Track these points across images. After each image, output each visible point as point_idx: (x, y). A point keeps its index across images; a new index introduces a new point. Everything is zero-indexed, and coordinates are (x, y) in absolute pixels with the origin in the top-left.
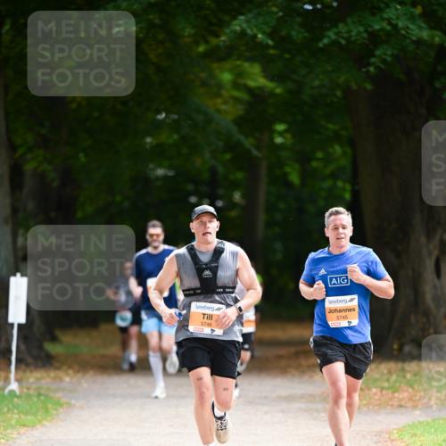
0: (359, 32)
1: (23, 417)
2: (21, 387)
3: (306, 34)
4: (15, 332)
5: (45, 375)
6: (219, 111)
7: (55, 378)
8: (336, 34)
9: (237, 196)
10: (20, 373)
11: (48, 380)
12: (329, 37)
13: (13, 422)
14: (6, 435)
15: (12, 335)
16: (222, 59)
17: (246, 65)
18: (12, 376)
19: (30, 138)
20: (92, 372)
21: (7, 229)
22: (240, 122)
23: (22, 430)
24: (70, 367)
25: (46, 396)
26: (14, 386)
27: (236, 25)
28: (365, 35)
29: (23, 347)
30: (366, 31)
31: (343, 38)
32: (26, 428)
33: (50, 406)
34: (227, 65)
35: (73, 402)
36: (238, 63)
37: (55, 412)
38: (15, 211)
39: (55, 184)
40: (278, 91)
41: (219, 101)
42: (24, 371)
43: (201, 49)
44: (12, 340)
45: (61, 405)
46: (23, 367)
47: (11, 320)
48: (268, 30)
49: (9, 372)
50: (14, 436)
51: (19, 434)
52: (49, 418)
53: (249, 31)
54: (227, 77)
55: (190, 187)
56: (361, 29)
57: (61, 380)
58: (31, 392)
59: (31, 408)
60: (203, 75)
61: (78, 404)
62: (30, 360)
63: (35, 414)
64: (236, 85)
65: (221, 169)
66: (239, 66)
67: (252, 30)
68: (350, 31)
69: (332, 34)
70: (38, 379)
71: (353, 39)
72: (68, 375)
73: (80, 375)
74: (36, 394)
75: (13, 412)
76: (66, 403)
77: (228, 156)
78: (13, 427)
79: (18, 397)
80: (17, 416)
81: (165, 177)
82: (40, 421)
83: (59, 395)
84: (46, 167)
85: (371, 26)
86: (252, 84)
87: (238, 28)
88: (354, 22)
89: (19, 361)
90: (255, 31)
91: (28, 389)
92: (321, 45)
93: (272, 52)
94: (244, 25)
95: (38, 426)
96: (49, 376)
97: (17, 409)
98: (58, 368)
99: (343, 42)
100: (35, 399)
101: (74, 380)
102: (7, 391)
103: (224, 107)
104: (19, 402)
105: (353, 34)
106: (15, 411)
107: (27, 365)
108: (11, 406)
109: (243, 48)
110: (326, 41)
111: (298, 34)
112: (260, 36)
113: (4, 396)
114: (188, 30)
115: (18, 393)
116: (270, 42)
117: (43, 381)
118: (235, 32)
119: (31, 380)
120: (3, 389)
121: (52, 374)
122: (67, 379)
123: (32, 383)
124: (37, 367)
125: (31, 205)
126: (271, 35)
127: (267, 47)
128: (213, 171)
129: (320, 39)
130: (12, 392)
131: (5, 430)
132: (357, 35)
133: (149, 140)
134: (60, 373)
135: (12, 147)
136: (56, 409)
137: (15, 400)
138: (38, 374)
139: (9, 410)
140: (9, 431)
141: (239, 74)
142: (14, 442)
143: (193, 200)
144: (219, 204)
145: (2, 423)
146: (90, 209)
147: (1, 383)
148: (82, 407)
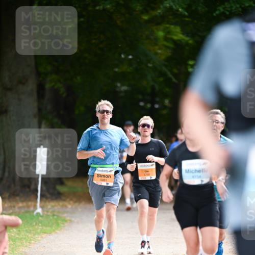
0: (237, 8)
1: (44, 228)
2: (43, 211)
3: (206, 9)
4: (40, 179)
5: (57, 204)
6: (156, 54)
7: (62, 206)
8: (224, 9)
9: (167, 102)
10: (43, 203)
11: (59, 207)
12: (219, 10)
13: (39, 231)
14: (34, 238)
15: (38, 181)
16: (158, 24)
17: (172, 26)
18: (38, 204)
19: (49, 68)
20: (83, 203)
21: (36, 121)
22: (168, 59)
23: (44, 236)
24: (71, 200)
25: (58, 216)
26: (39, 210)
27: (167, 3)
28: (240, 9)
29: (44, 188)
30: (241, 7)
31: (228, 11)
32: (45, 235)
33: (59, 222)
34: (162, 27)
35: (73, 219)
36: (167, 26)
38: (40, 110)
39: (64, 95)
40: (191, 42)
41: (157, 47)
42: (45, 202)
43: (146, 17)
44: (38, 184)
45: (66, 221)
46: (44, 199)
48: (185, 6)
49: (37, 202)
50: (39, 239)
51: (42, 237)
52: (59, 229)
53: (174, 7)
54: (161, 34)
55: (140, 97)
56: (238, 6)
57: (66, 207)
58: (49, 214)
59: (49, 223)
60: (147, 33)
61: (76, 221)
62: (48, 196)
63: (51, 226)
64: (166, 39)
65: (157, 88)
66: (167, 28)
67: (176, 7)
68: (232, 7)
69: (221, 9)
70: (53, 207)
71: (233, 11)
72: (70, 204)
73: (77, 204)
74: (51, 215)
76: (69, 220)
77: (161, 79)
78: (39, 234)
79: (42, 216)
80: (41, 227)
81: (125, 92)
82: (54, 231)
83: (65, 215)
84: (59, 85)
85: (243, 4)
86: (175, 38)
87: (168, 5)
88: (234, 2)
89: (42, 196)
90: (178, 7)
91: (47, 212)
92: (215, 15)
93: (187, 19)
94: (172, 4)
96: (59, 204)
97: (41, 223)
98: (64, 200)
99: (228, 13)
100: (51, 218)
101: (74, 207)
102: (35, 213)
103: (159, 51)
104: (42, 219)
105: (233, 8)
106: (40, 225)
107: (47, 198)
108: (37, 222)
109: (171, 17)
110: (218, 12)
111: (201, 9)
112: (180, 10)
113: (33, 216)
114: (138, 7)
115: (41, 214)
116: (186, 14)
117: (56, 208)
118: (165, 7)
119: (49, 207)
120: (33, 212)
121: (61, 203)
122: (70, 206)
123: (50, 209)
124: (52, 199)
125: (49, 107)
126: (186, 10)
127: (184, 16)
128: (153, 88)
129: (215, 10)
130: (38, 214)
131: (34, 235)
132: (235, 9)
133: (117, 70)
134: (66, 203)
135: (38, 74)
136: (63, 224)
137: (40, 218)
138: (53, 203)
139: (36, 224)
140: (37, 236)
141: (169, 32)
142: (39, 242)
143: (142, 104)
144: (157, 106)
145: (32, 232)
146: (82, 109)
147: (32, 209)
148: (78, 223)
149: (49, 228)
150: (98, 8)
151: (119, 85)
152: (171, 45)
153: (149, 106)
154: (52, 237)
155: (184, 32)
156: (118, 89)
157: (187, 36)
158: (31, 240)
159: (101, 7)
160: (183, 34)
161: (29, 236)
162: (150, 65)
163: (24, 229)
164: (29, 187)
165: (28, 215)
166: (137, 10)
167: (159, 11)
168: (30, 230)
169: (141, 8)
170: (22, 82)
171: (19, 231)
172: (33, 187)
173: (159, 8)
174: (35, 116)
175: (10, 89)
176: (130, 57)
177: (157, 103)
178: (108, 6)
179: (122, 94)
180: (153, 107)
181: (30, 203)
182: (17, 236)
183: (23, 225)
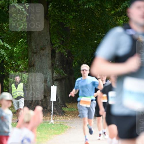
1: (55, 131)
2: (54, 121)
5: (62, 118)
7: (65, 119)
10: (54, 117)
13: (52, 133)
18: (52, 118)
19: (58, 41)
21: (50, 71)
24: (70, 115)
25: (63, 125)
26: (52, 121)
27: (124, 4)
29: (55, 109)
32: (56, 135)
33: (64, 128)
34: (121, 17)
35: (71, 126)
37: (65, 130)
38: (53, 65)
43: (113, 12)
44: (52, 107)
46: (55, 115)
47: (51, 100)
51: (54, 137)
52: (64, 132)
54: (121, 22)
59: (58, 129)
61: (73, 127)
63: (59, 131)
66: (125, 18)
73: (73, 118)
74: (59, 124)
75: (52, 130)
76: (69, 127)
79: (54, 125)
80: (53, 131)
82: (61, 133)
83: (67, 124)
89: (54, 113)
91: (57, 122)
100: (59, 126)
104: (54, 127)
106: (53, 129)
107: (57, 115)
113: (49, 124)
117: (62, 120)
119: (58, 119)
120: (49, 122)
121: (65, 117)
122: (69, 119)
130: (52, 123)
134: (67, 117)
135: (52, 44)
136: (66, 129)
137: (53, 126)
138: (60, 118)
139: (51, 129)
140: (51, 136)
141: (125, 21)
142: (52, 140)
145: (48, 134)
147: (48, 120)
148: (74, 128)
149: (57, 132)
150: (85, 7)
154: (59, 136)
158: (47, 138)
161: (47, 136)
163: (44, 132)
164: (47, 108)
165: (46, 124)
167: (120, 9)
170: (43, 49)
171: (41, 133)
172: (49, 108)
178: (91, 6)
181: (47, 117)
182: (40, 136)
183: (43, 130)
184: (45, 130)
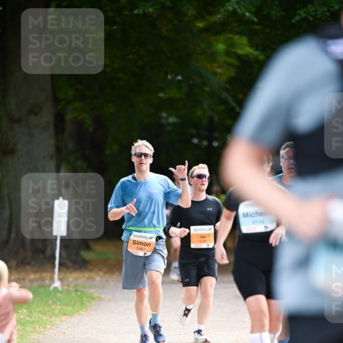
0: (324, 12)
1: (64, 307)
2: (62, 284)
3: (283, 13)
4: (58, 242)
5: (81, 275)
6: (215, 73)
7: (88, 278)
8: (306, 13)
10: (63, 275)
11: (84, 279)
12: (300, 15)
13: (57, 311)
14: (51, 322)
15: (56, 245)
16: (218, 33)
17: (237, 37)
18: (56, 276)
19: (71, 93)
20: (117, 274)
21: (53, 163)
22: (231, 81)
23: (64, 318)
24: (100, 270)
25: (82, 292)
26: (57, 284)
27: (229, 6)
28: (328, 14)
29: (64, 254)
30: (329, 10)
31: (311, 15)
32: (66, 317)
33: (84, 299)
34: (222, 38)
35: (103, 296)
36: (230, 36)
37: (88, 304)
38: (58, 149)
39: (91, 130)
40: (261, 57)
41: (215, 65)
42: (66, 272)
43: (200, 25)
44: (56, 249)
45: (93, 299)
46: (64, 269)
47: (55, 233)
48: (253, 10)
49: (54, 273)
50: (57, 322)
51: (61, 321)
52: (84, 309)
53: (239, 11)
54: (221, 47)
55: (193, 131)
56: (325, 9)
57: (93, 279)
58: (71, 288)
59: (70, 301)
60: (203, 45)
61: (106, 299)
62: (69, 264)
63: (73, 306)
64: (228, 53)
65: (216, 118)
66: (230, 38)
67: (241, 10)
68: (316, 11)
69: (302, 13)
70: (76, 279)
71: (318, 17)
72: (98, 275)
73: (108, 276)
74: (74, 290)
75: (57, 304)
76: (98, 298)
77: (222, 108)
78: (56, 316)
79: (61, 293)
80: (59, 307)
81: (174, 124)
82: (77, 311)
83: (92, 291)
84: (84, 116)
85: (332, 7)
86: (240, 52)
87: (230, 8)
88: (319, 4)
89: (61, 265)
90: (244, 10)
91: (68, 286)
92: (294, 21)
93: (256, 27)
94: (236, 6)
95: (76, 315)
96: (84, 276)
97: (60, 301)
98: (91, 271)
99: (311, 19)
100: (73, 294)
101: (104, 279)
102: (52, 288)
103: (219, 70)
104: (62, 296)
105: (319, 13)
106: (59, 303)
107: (68, 268)
108: (55, 299)
109: (234, 24)
110: (298, 18)
111: (276, 13)
112: (247, 14)
113: (49, 291)
114: (191, 11)
115: (60, 289)
116: (255, 19)
117: (80, 281)
118: (227, 11)
119: (71, 279)
120: (49, 286)
121: (87, 275)
122: (98, 278)
123: (71, 282)
124: (75, 269)
125: (70, 146)
126: (256, 14)
127: (253, 23)
128: (211, 119)
129: (294, 15)
130: (56, 288)
131: (51, 317)
132: (321, 14)
133: (161, 95)
134: (93, 274)
135: (56, 100)
136: (89, 302)
137: (58, 294)
138: (76, 275)
139: (53, 302)
140: (53, 319)
141: (231, 45)
142: (57, 327)
143: (195, 141)
144: (215, 144)
145: (48, 313)
146: (116, 148)
147: (47, 282)
148: (109, 301)
149: (70, 308)
151: (164, 115)
152: (235, 62)
153: (205, 143)
154: (75, 320)
155: (252, 44)
156: (163, 121)
157: (257, 49)
158: (46, 324)
159: (141, 11)
160: (251, 47)
161: (44, 318)
162: (207, 89)
163: (38, 310)
164: (44, 252)
165: (42, 290)
166: (189, 14)
167: (219, 16)
168: (46, 311)
169: (194, 12)
170: (35, 111)
171: (31, 312)
172: (48, 252)
173: (219, 12)
174: (51, 158)
175: (18, 121)
176: (179, 78)
177: (216, 139)
178: (151, 10)
179: (169, 128)
180: (210, 145)
181: (44, 275)
182: (28, 319)
183: (35, 304)
184: (39, 305)
